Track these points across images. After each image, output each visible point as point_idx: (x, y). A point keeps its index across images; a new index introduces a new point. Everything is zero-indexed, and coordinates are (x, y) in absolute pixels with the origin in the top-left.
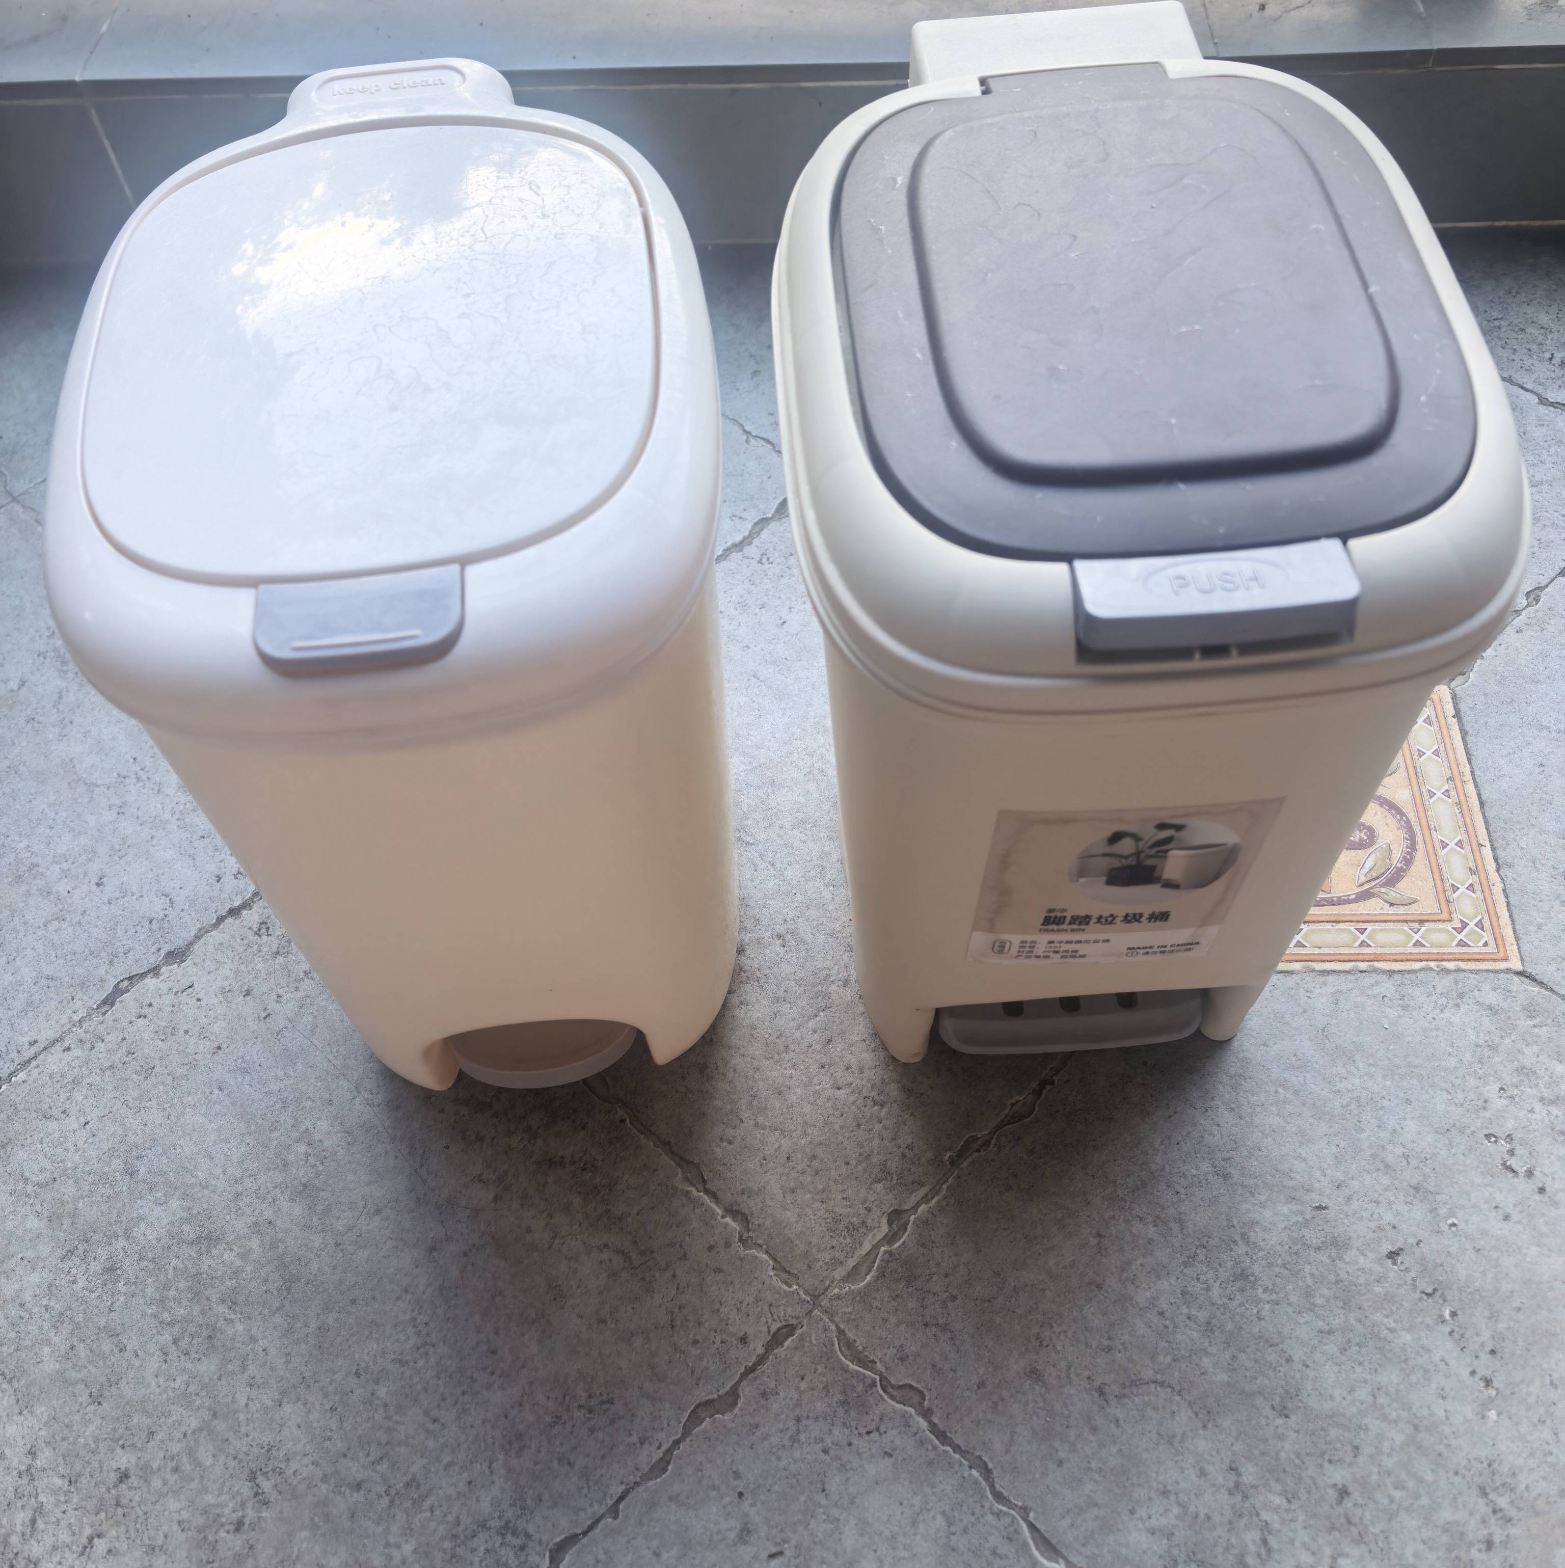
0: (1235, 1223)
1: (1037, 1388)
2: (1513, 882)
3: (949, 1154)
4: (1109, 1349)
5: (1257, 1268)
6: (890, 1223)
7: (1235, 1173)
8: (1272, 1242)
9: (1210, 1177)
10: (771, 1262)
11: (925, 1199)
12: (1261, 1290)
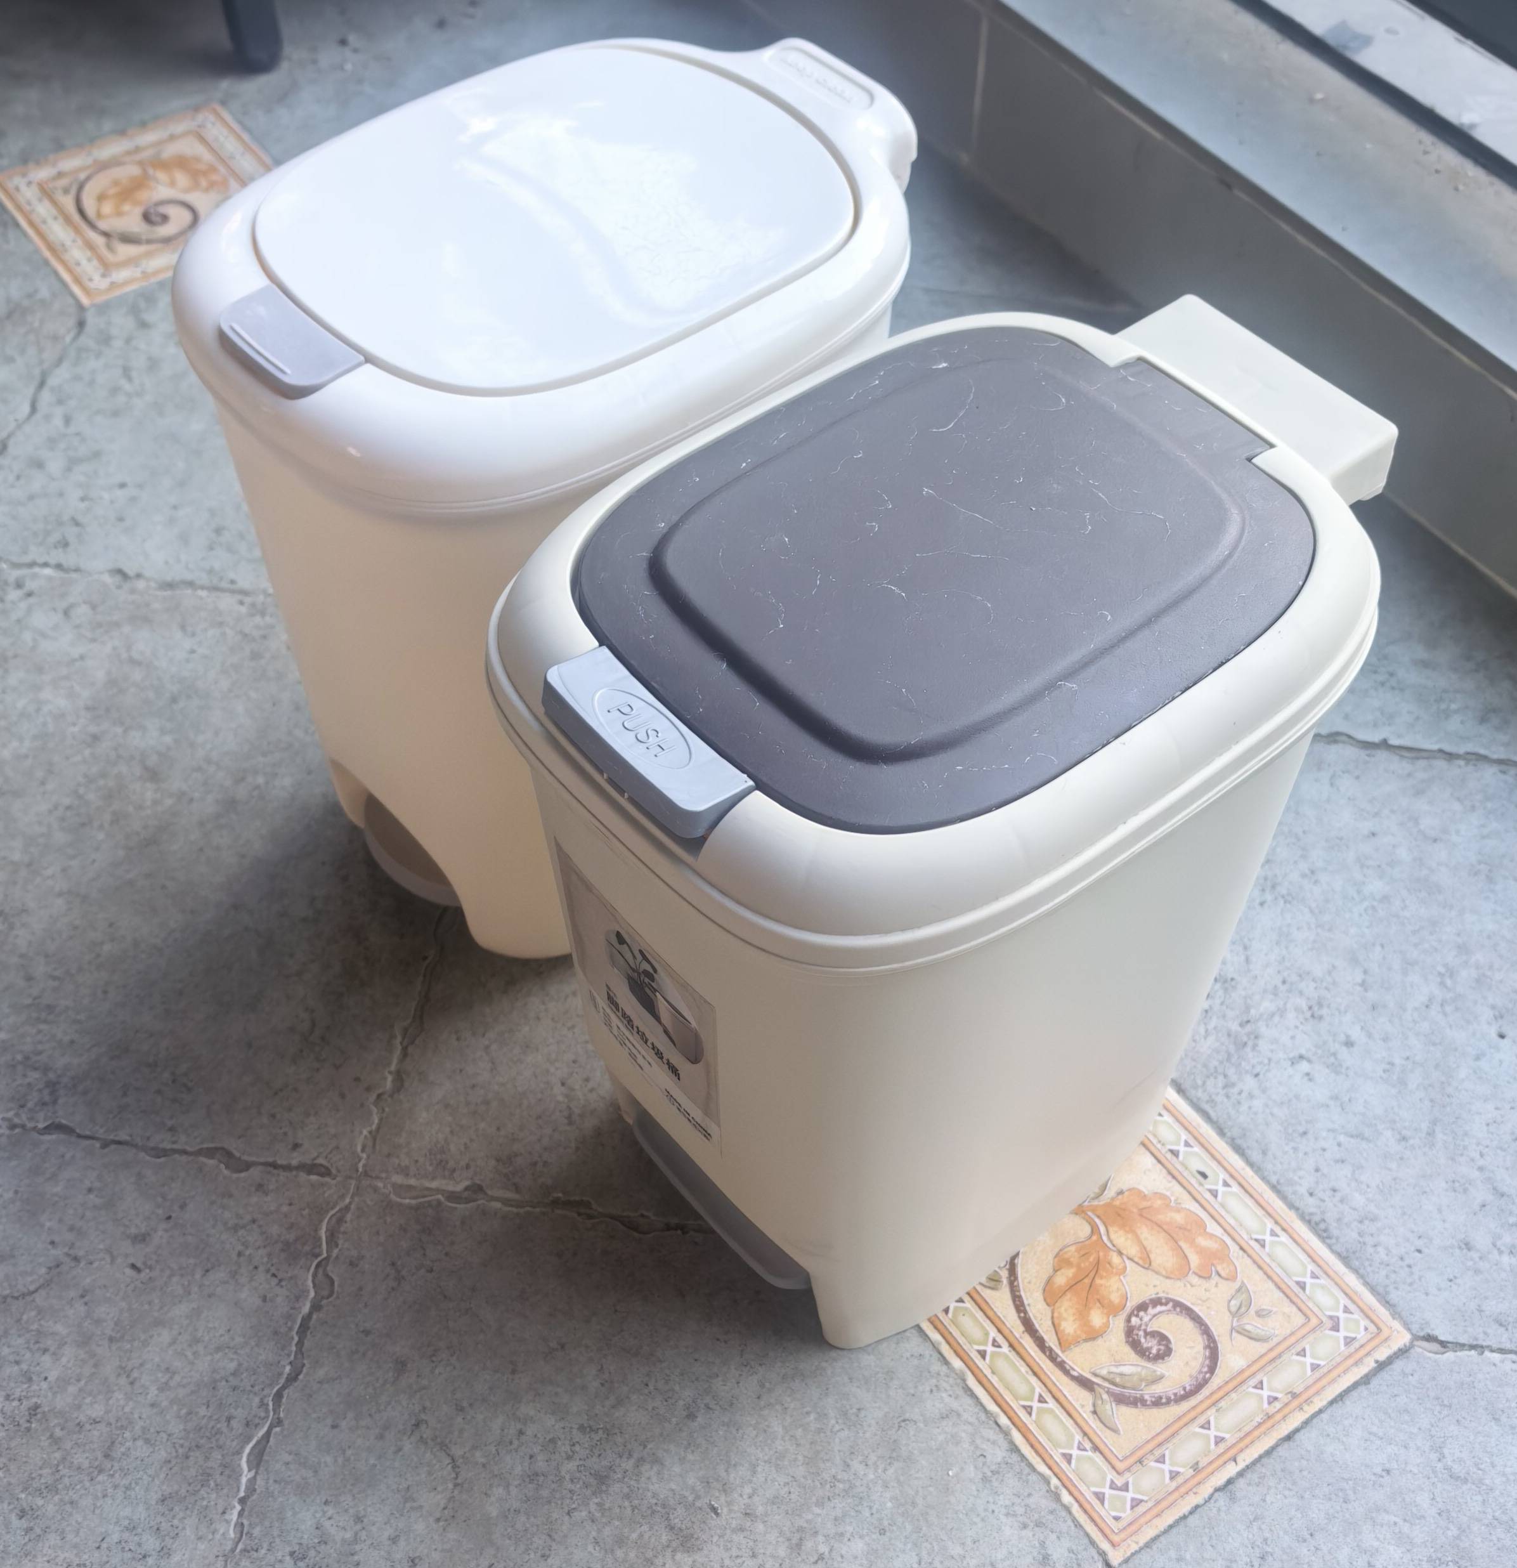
0: (649, 1447)
1: (391, 1374)
2: (1215, 1510)
3: (560, 1195)
4: (462, 1409)
5: (616, 1487)
6: (467, 1189)
7: (700, 1419)
8: (651, 1487)
9: (681, 1403)
10: (374, 1127)
11: (506, 1202)
12: (596, 1501)
